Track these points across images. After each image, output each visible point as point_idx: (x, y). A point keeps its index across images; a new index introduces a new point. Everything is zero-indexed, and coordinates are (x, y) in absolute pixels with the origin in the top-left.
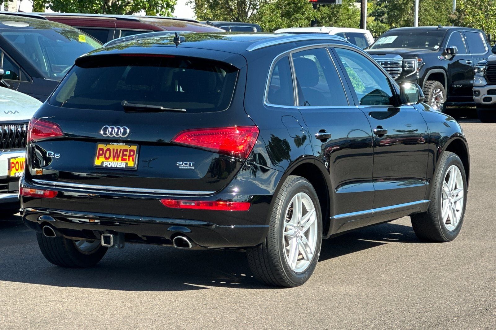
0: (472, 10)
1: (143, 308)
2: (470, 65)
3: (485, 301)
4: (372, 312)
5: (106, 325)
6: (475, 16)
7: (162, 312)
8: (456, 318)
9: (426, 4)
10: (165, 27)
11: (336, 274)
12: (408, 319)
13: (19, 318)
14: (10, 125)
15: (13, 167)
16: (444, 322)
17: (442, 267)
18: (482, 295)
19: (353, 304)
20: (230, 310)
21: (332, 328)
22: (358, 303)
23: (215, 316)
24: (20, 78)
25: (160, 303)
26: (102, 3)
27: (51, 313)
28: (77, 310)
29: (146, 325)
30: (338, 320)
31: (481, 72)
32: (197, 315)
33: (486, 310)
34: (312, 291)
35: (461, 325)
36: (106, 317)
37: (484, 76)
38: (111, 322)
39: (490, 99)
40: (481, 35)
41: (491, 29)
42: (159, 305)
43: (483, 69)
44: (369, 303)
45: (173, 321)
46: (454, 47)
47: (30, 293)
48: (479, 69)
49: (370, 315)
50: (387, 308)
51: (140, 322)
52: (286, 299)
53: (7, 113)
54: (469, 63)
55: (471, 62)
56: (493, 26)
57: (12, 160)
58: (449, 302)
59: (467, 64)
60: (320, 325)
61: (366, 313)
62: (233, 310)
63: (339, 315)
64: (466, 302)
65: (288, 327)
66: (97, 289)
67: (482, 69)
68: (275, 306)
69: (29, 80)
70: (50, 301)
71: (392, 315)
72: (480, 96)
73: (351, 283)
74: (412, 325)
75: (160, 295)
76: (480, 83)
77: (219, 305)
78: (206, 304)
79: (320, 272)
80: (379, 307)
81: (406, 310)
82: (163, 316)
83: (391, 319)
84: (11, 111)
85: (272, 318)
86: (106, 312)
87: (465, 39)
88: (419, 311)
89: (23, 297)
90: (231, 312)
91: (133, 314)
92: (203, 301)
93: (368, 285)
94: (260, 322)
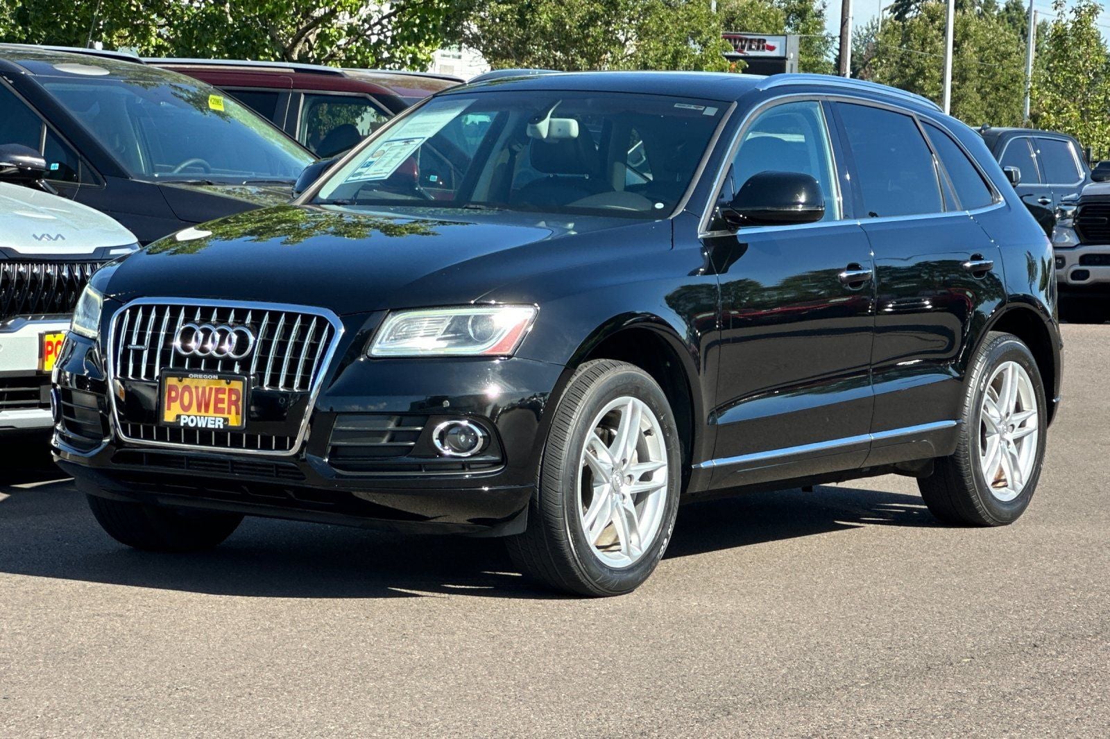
0: (1054, 100)
1: (295, 630)
2: (1047, 207)
3: (1035, 630)
4: (788, 646)
5: (208, 659)
6: (1062, 114)
7: (334, 639)
8: (966, 660)
9: (968, 107)
10: (395, 88)
11: (720, 576)
12: (862, 660)
13: (25, 645)
14: (46, 264)
15: (50, 353)
16: (940, 667)
17: (950, 566)
18: (1029, 619)
19: (748, 631)
20: (482, 637)
21: (695, 673)
22: (761, 630)
23: (448, 647)
24: (80, 177)
25: (332, 622)
26: (277, 54)
27: (94, 635)
28: (152, 631)
29: (294, 661)
30: (712, 659)
31: (1068, 218)
32: (408, 645)
33: (1035, 646)
34: (663, 606)
35: (975, 672)
36: (211, 645)
37: (1074, 228)
38: (220, 654)
39: (1085, 274)
40: (1071, 146)
41: (1093, 140)
42: (330, 625)
43: (1073, 213)
44: (783, 630)
45: (356, 654)
46: (1012, 169)
47: (58, 599)
48: (1063, 211)
49: (781, 652)
50: (820, 640)
51: (283, 655)
52: (606, 620)
53: (40, 239)
54: (1045, 203)
55: (1049, 200)
56: (1098, 134)
57: (48, 338)
58: (955, 631)
59: (1041, 205)
60: (672, 668)
61: (774, 648)
62: (488, 637)
63: (714, 650)
64: (992, 631)
65: (601, 669)
66: (204, 595)
67: (1069, 213)
68: (579, 631)
69: (97, 182)
70: (98, 615)
71: (830, 651)
72: (1065, 269)
73: (750, 593)
74: (869, 671)
75: (336, 607)
76: (1066, 241)
77: (459, 628)
78: (433, 625)
79: (687, 573)
80: (804, 638)
81: (862, 643)
82: (335, 646)
83: (827, 658)
84: (48, 235)
85: (569, 654)
86: (213, 636)
87: (1036, 153)
88: (889, 646)
89: (42, 605)
90: (483, 641)
91: (271, 641)
92: (426, 619)
93: (786, 598)
94: (543, 660)
